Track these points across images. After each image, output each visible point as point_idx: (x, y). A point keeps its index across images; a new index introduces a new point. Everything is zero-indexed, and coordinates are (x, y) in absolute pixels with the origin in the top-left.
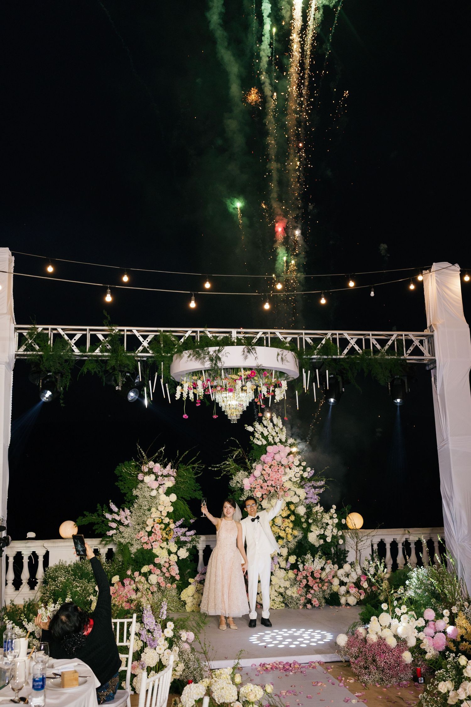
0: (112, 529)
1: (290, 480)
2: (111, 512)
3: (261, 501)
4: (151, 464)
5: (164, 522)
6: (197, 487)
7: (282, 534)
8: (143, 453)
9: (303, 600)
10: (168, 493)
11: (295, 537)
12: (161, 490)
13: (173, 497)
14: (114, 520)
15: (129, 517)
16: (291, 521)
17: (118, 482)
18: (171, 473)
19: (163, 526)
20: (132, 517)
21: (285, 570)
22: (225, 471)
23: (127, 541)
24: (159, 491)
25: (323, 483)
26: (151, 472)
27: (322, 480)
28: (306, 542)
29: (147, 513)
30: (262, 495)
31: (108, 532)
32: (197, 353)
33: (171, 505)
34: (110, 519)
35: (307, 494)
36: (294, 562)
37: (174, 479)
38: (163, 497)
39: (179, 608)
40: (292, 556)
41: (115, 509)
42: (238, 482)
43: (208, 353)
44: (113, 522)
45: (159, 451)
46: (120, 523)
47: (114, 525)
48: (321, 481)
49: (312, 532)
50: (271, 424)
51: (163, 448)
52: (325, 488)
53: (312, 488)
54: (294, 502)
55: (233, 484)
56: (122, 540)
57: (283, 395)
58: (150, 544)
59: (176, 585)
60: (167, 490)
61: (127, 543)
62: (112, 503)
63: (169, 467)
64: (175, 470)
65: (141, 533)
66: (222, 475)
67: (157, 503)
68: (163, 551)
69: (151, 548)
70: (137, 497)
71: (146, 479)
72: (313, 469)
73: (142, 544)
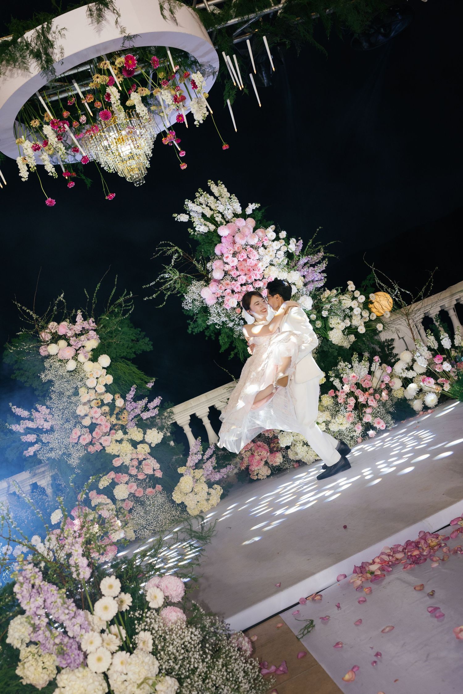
0: (30, 444)
1: (271, 264)
2: (18, 419)
3: (241, 313)
4: (52, 325)
5: (105, 402)
6: (140, 335)
8: (31, 313)
9: (359, 429)
10: (94, 359)
12: (81, 358)
13: (105, 360)
14: (29, 431)
15: (49, 417)
17: (14, 374)
18: (86, 325)
19: (107, 409)
20: (53, 415)
22: (167, 289)
23: (60, 453)
24: (79, 359)
25: (321, 254)
26: (56, 338)
27: (319, 251)
28: (330, 346)
29: (74, 399)
31: (25, 452)
33: (107, 373)
34: (22, 431)
35: (304, 276)
37: (96, 334)
38: (89, 366)
39: (178, 516)
41: (24, 413)
42: (194, 300)
43: (27, 45)
44: (29, 433)
45: (56, 302)
46: (38, 431)
47: (31, 438)
48: (317, 253)
49: (332, 329)
51: (62, 296)
52: (327, 259)
53: (309, 267)
55: (188, 304)
56: (52, 455)
57: (206, 109)
58: (96, 443)
59: (160, 486)
60: (91, 355)
61: (62, 455)
62: (15, 407)
63: (79, 318)
64: (91, 320)
65: (77, 431)
66: (166, 298)
67: (82, 379)
68: (122, 445)
69: (102, 448)
70: (50, 382)
71: (52, 349)
72: (300, 238)
73: (85, 447)
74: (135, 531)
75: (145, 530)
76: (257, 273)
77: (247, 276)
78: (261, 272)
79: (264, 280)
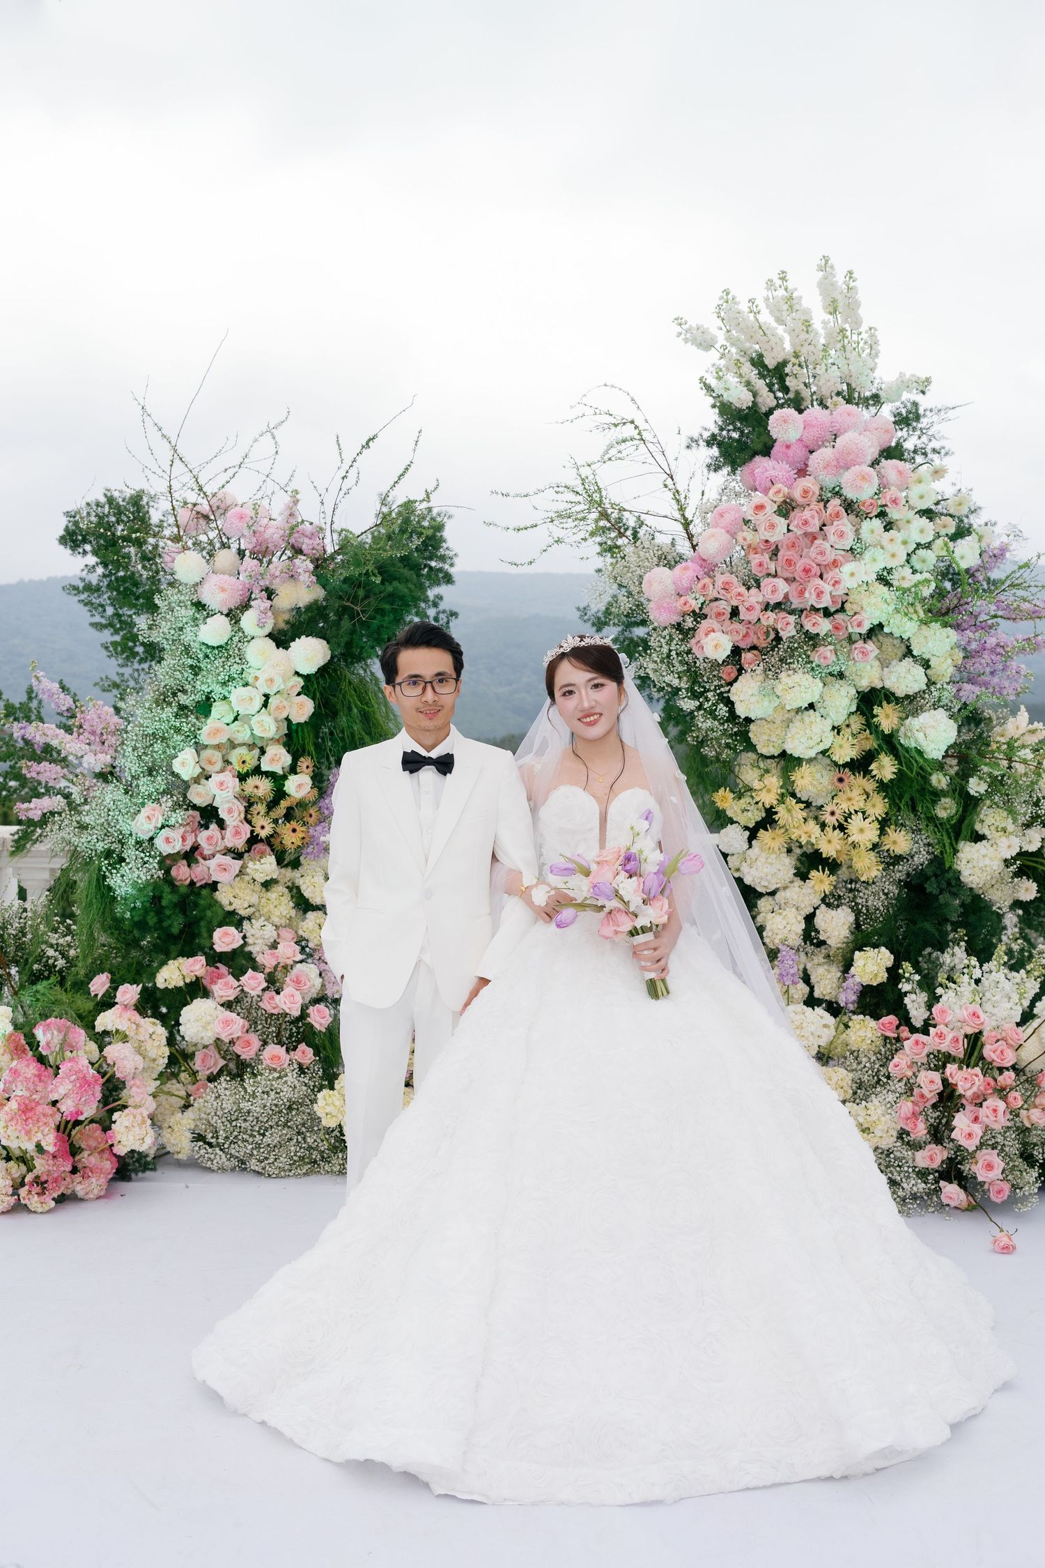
0: (41, 790)
1: (883, 580)
3: (731, 684)
5: (266, 767)
7: (830, 846)
10: (281, 639)
11: (893, 860)
12: (249, 620)
13: (310, 654)
14: (49, 753)
15: (113, 740)
16: (883, 787)
19: (264, 787)
21: (834, 1009)
24: (242, 623)
28: (949, 884)
29: (192, 721)
30: (736, 651)
31: (19, 803)
33: (305, 691)
35: (967, 653)
36: (882, 977)
37: (311, 570)
38: (260, 652)
40: (870, 952)
41: (61, 702)
44: (49, 758)
47: (49, 774)
49: (978, 838)
54: (900, 693)
58: (200, 862)
59: (310, 1051)
60: (287, 622)
61: (100, 855)
62: (41, 675)
65: (155, 813)
67: (232, 679)
68: (269, 894)
69: (210, 881)
70: (156, 649)
73: (166, 863)
76: (827, 588)
77: (794, 585)
78: (840, 591)
79: (839, 617)
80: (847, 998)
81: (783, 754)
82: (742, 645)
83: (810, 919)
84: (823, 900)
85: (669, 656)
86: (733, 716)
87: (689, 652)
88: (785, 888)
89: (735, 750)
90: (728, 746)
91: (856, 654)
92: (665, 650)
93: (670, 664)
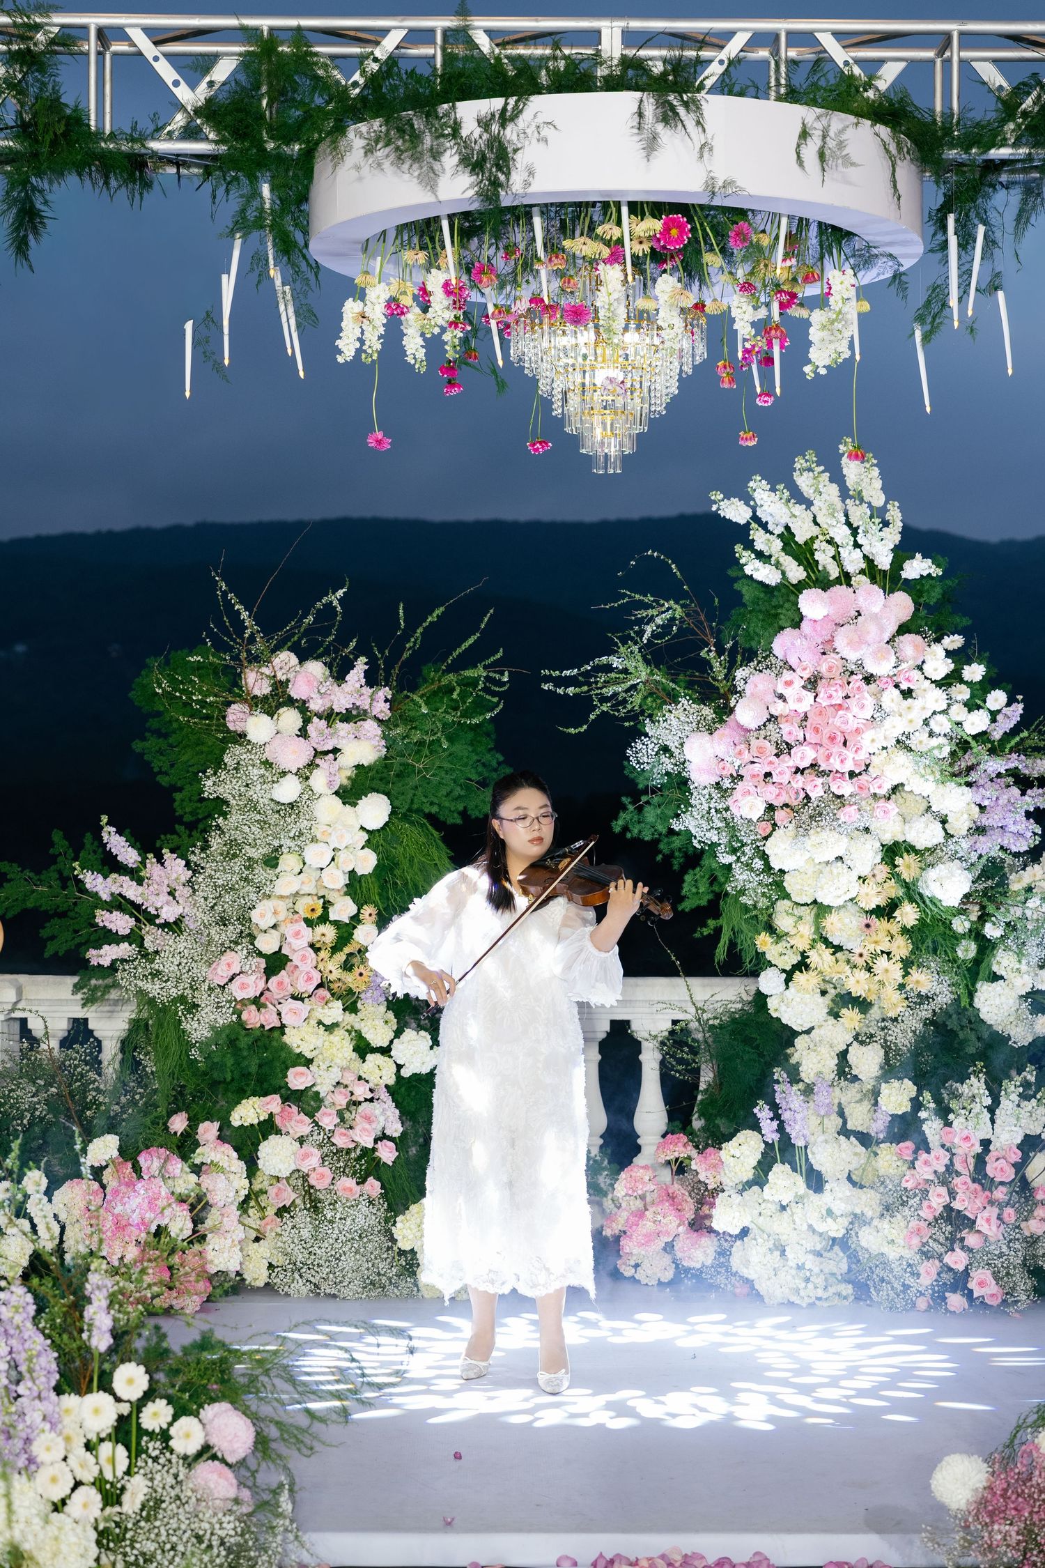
0: (111, 937)
1: (902, 744)
2: (111, 865)
3: (766, 838)
4: (285, 660)
5: (333, 917)
6: (495, 770)
7: (858, 984)
8: (244, 615)
9: (928, 1273)
10: (349, 794)
11: (923, 999)
12: (319, 780)
13: (376, 811)
14: (120, 904)
15: (183, 892)
16: (905, 931)
17: (144, 739)
18: (364, 703)
19: (328, 933)
20: (194, 891)
21: (864, 1139)
22: (604, 699)
23: (174, 993)
24: (311, 782)
26: (279, 699)
28: (969, 1021)
29: (261, 873)
30: (771, 808)
31: (92, 952)
32: (401, 131)
33: (368, 844)
34: (105, 896)
35: (982, 808)
36: (905, 1107)
37: (379, 731)
38: (328, 808)
39: (390, 1279)
40: (898, 1084)
41: (128, 855)
42: (665, 749)
43: (456, 127)
44: (120, 908)
45: (318, 605)
46: (143, 915)
47: (120, 923)
49: (995, 978)
50: (834, 490)
51: (340, 593)
53: (1008, 786)
54: (920, 846)
55: (642, 755)
56: (153, 988)
57: (845, 343)
58: (270, 1006)
59: (378, 1184)
60: (349, 778)
61: (174, 1001)
62: (113, 829)
63: (357, 675)
64: (386, 692)
65: (234, 961)
66: (592, 717)
67: (301, 834)
68: (332, 1038)
69: (278, 1025)
70: (220, 805)
71: (258, 727)
72: (1020, 697)
73: (239, 1007)
74: (271, 1266)
75: (296, 1276)
76: (849, 754)
77: (821, 750)
78: (862, 756)
79: (864, 777)
80: (877, 1127)
81: (815, 902)
82: (775, 803)
83: (843, 1055)
84: (856, 1038)
85: (709, 813)
86: (768, 868)
87: (727, 809)
88: (820, 1026)
89: (770, 897)
90: (764, 894)
91: (878, 813)
92: (706, 807)
93: (710, 820)
